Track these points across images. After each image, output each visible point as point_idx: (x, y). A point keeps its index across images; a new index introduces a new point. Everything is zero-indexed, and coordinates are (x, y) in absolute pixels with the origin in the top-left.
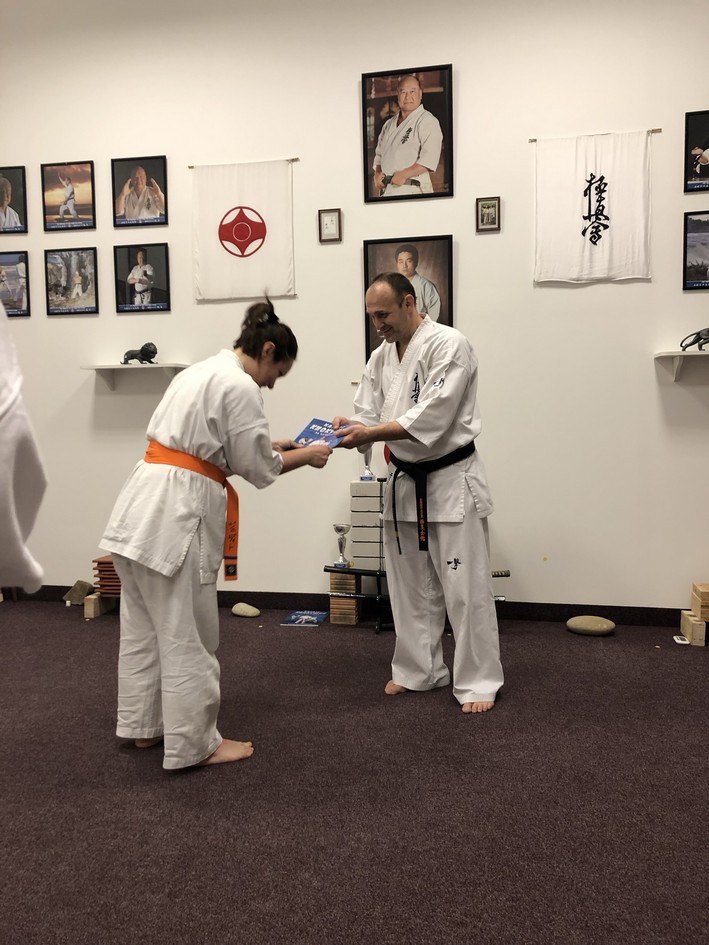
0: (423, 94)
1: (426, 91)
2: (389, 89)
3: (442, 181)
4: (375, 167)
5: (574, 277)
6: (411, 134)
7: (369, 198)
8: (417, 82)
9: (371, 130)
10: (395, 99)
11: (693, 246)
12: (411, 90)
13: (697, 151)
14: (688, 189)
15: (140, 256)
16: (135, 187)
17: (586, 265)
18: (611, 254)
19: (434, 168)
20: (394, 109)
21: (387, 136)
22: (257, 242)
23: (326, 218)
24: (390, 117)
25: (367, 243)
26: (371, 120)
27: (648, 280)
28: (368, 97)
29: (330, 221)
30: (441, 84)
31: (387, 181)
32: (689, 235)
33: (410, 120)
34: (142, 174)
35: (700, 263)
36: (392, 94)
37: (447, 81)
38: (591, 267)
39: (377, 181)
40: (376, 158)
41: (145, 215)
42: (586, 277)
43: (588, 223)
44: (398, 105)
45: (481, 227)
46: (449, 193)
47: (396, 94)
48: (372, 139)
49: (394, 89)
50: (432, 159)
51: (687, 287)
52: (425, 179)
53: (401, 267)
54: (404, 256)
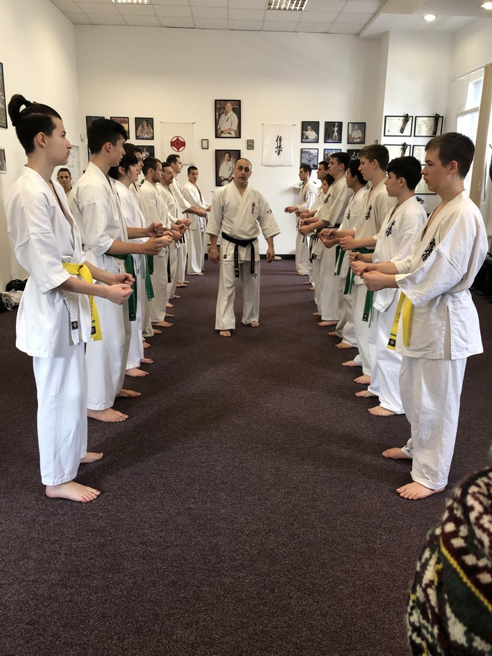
0: (233, 108)
3: (237, 134)
4: (218, 128)
5: (272, 164)
6: (229, 119)
7: (217, 137)
8: (231, 104)
9: (217, 116)
10: (224, 108)
11: (303, 158)
12: (229, 106)
15: (145, 150)
16: (143, 127)
19: (235, 130)
21: (222, 119)
22: (182, 148)
23: (204, 142)
24: (223, 113)
25: (216, 150)
26: (217, 114)
27: (290, 166)
28: (216, 107)
29: (205, 142)
31: (222, 132)
32: (302, 154)
33: (228, 115)
34: (145, 123)
37: (239, 105)
38: (277, 162)
39: (219, 132)
40: (219, 125)
41: (146, 136)
42: (276, 164)
44: (225, 110)
45: (248, 148)
46: (240, 137)
47: (225, 106)
50: (235, 127)
52: (233, 133)
53: (226, 158)
54: (227, 155)
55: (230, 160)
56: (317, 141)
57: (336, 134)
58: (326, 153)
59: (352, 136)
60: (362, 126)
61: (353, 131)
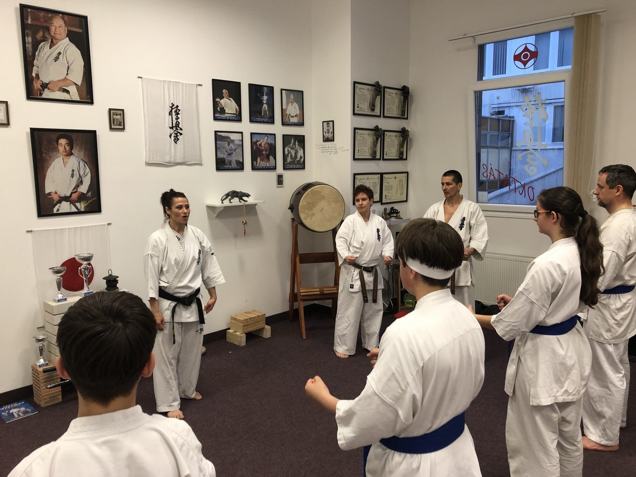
0: (69, 31)
1: (70, 29)
2: (42, 20)
3: (85, 93)
4: (34, 75)
5: (167, 161)
6: (61, 56)
7: (31, 97)
8: (63, 21)
9: (29, 46)
10: (47, 29)
11: (219, 148)
12: (58, 26)
13: (218, 100)
14: (215, 119)
17: (173, 155)
18: (184, 149)
19: (79, 84)
20: (47, 36)
21: (42, 54)
24: (44, 41)
25: (31, 129)
26: (29, 39)
27: (201, 164)
28: (25, 22)
30: (80, 28)
31: (45, 86)
32: (217, 142)
33: (60, 47)
35: (222, 157)
36: (45, 24)
37: (84, 27)
38: (175, 156)
39: (37, 85)
40: (35, 68)
42: (173, 161)
43: (172, 131)
44: (50, 34)
45: (113, 127)
46: (91, 103)
47: (48, 25)
48: (31, 54)
49: (46, 21)
51: (218, 169)
52: (73, 90)
53: (61, 149)
54: (63, 141)
55: (70, 154)
56: (238, 118)
57: (265, 106)
58: (254, 140)
59: (288, 112)
60: (298, 96)
61: (287, 104)
